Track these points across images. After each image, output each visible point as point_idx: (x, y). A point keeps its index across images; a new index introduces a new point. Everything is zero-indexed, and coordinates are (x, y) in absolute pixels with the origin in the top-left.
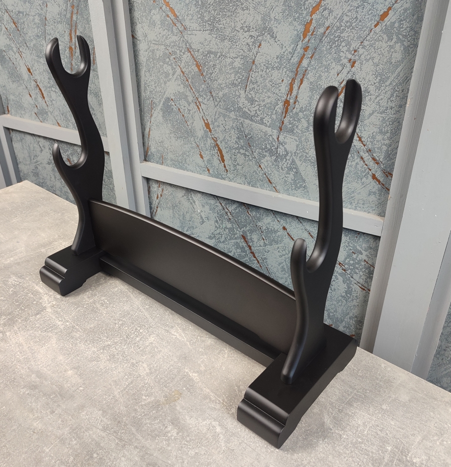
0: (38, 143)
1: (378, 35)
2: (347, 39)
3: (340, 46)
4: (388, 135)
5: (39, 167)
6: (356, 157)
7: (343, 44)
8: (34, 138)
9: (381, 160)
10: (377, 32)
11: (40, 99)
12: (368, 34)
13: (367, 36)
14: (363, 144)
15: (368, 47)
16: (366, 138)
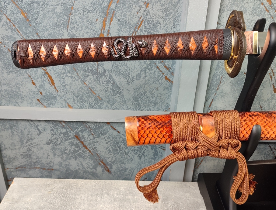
0: (37, 127)
5: (33, 149)
8: (32, 123)
11: (47, 85)
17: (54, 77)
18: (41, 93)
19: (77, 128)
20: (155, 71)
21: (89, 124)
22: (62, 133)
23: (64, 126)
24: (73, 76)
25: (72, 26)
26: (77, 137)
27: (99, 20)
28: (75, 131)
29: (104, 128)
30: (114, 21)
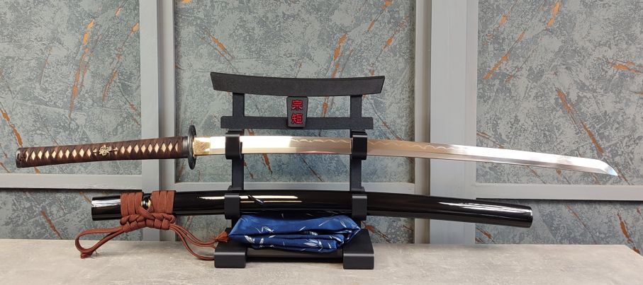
3: (362, 62)
7: (364, 60)
10: (386, 52)
12: (381, 53)
15: (381, 61)
17: (21, 135)
18: (6, 155)
19: (45, 201)
20: (133, 125)
21: (58, 195)
22: (25, 208)
23: (28, 198)
24: (43, 133)
25: (45, 79)
26: (44, 213)
27: (72, 73)
28: (41, 205)
29: (77, 199)
30: (88, 74)
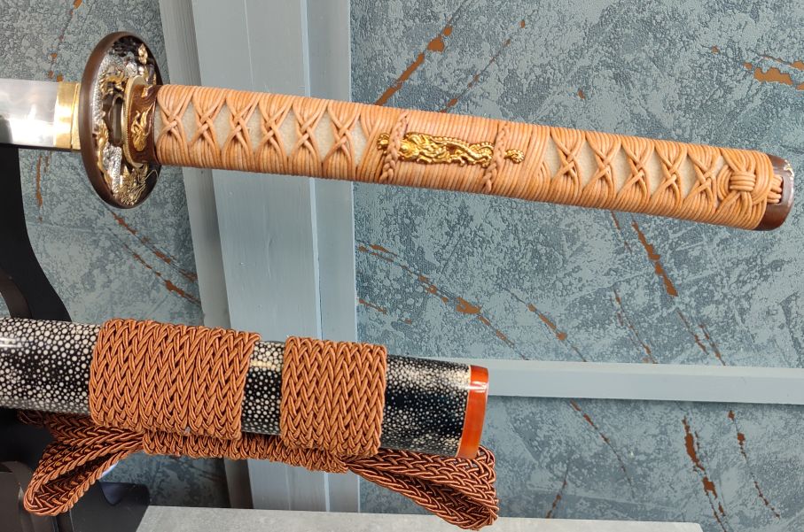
1: (87, 22)
2: (28, 31)
3: (19, 47)
4: (169, 206)
6: (125, 256)
7: (25, 43)
9: (172, 253)
10: (84, 16)
12: (69, 21)
13: (67, 26)
14: (129, 229)
15: (76, 45)
16: (131, 218)
